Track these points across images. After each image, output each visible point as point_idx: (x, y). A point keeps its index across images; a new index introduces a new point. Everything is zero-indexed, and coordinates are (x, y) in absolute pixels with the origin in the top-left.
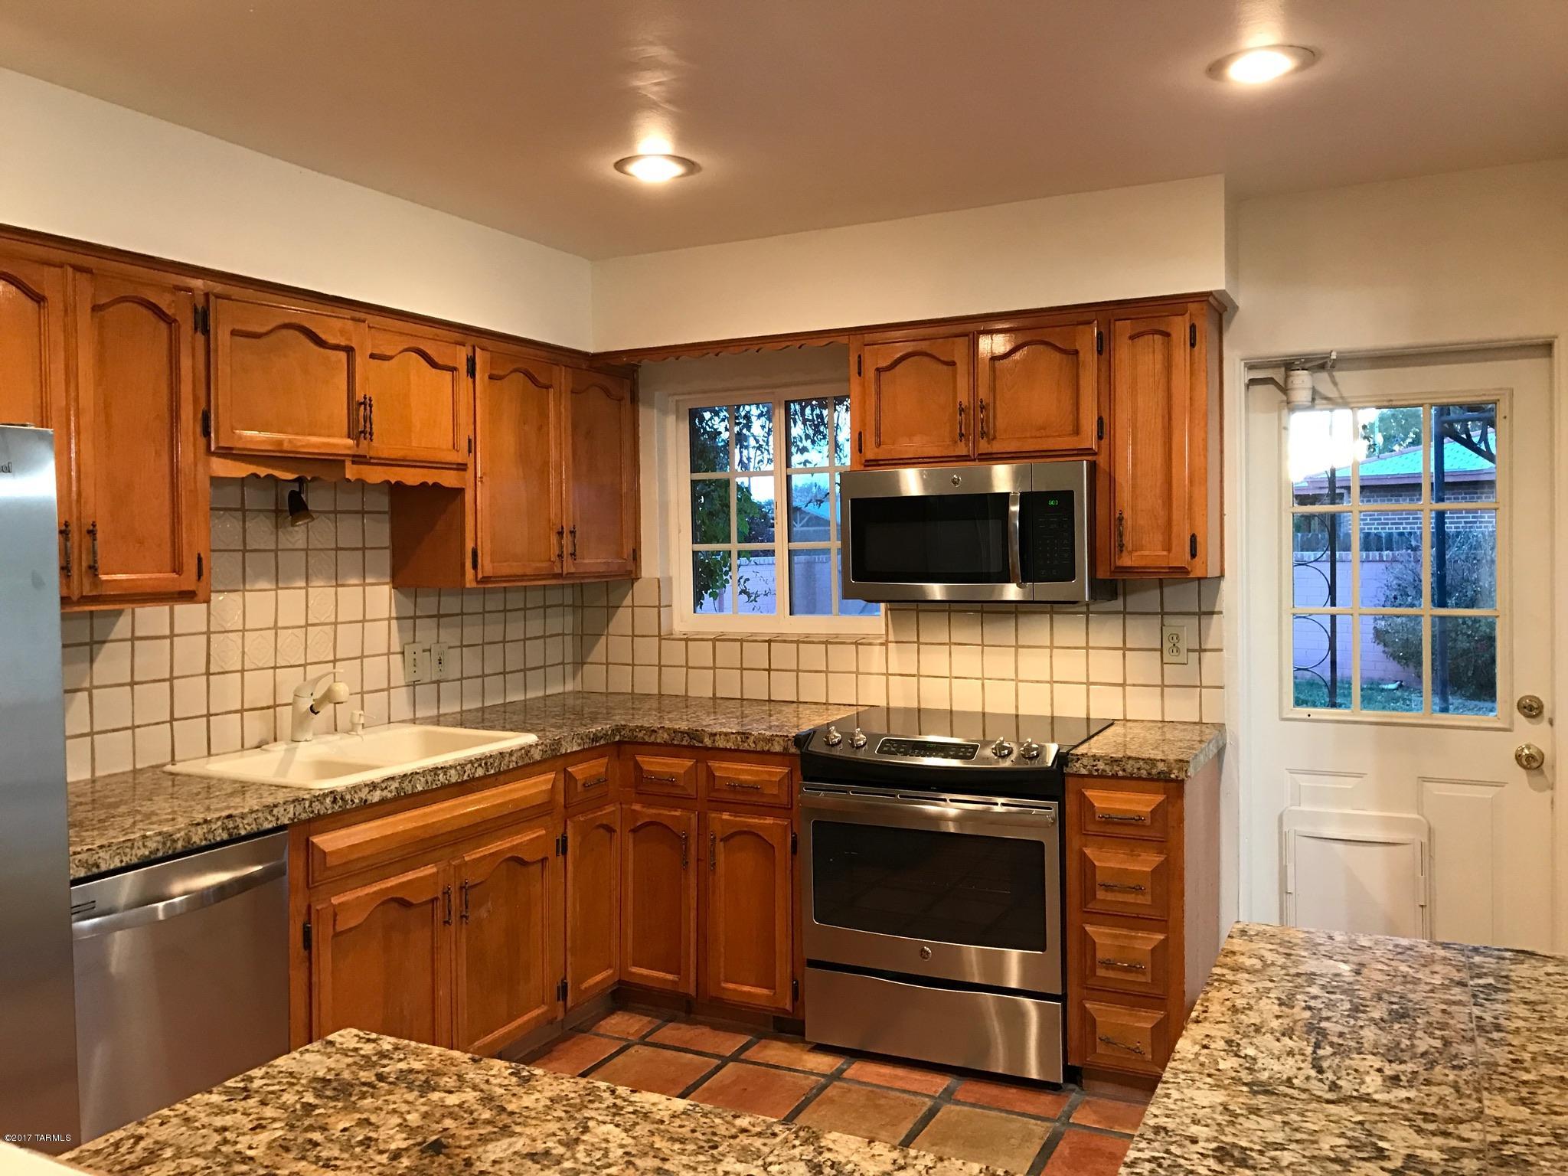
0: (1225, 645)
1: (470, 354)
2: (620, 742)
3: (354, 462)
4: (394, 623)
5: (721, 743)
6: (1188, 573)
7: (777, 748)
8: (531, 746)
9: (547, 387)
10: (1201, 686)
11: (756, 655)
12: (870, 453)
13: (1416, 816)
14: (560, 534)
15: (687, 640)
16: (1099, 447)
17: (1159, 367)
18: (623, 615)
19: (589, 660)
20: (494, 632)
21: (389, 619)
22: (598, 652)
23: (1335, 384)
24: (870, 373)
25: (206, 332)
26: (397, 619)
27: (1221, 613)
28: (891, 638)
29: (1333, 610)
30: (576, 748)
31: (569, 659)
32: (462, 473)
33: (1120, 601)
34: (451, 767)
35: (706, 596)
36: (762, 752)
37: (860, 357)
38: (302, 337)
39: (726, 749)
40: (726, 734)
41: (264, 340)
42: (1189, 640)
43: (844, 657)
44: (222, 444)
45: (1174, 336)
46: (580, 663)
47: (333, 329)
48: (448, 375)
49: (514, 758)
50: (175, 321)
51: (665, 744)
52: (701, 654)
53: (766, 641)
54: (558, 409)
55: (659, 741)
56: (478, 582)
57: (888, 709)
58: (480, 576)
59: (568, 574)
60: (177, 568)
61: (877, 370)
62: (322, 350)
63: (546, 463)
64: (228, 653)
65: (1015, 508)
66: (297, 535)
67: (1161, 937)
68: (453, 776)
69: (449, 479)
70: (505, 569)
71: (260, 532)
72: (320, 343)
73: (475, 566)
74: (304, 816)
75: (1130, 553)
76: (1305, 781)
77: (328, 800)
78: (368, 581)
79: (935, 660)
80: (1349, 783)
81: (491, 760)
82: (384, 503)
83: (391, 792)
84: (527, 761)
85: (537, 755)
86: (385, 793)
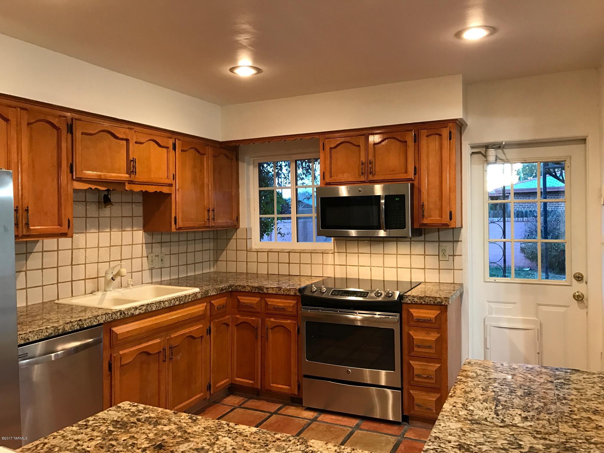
0: (463, 254)
1: (174, 142)
2: (231, 291)
3: (129, 183)
4: (144, 245)
5: (270, 291)
6: (449, 226)
7: (292, 293)
8: (197, 293)
9: (204, 155)
10: (454, 269)
11: (284, 257)
12: (328, 180)
13: (535, 319)
14: (209, 211)
15: (257, 252)
16: (415, 178)
17: (437, 147)
18: (232, 242)
19: (219, 260)
20: (183, 249)
21: (142, 244)
22: (223, 257)
23: (504, 154)
24: (327, 149)
25: (72, 133)
26: (145, 244)
27: (461, 241)
28: (336, 251)
29: (504, 240)
30: (214, 294)
31: (212, 259)
32: (171, 187)
33: (423, 236)
34: (166, 301)
35: (265, 235)
36: (286, 295)
37: (323, 143)
38: (109, 136)
39: (272, 294)
40: (272, 288)
41: (94, 136)
42: (449, 251)
43: (318, 258)
44: (78, 176)
45: (443, 136)
46: (216, 261)
47: (121, 132)
48: (165, 150)
49: (190, 297)
50: (60, 129)
51: (249, 292)
52: (263, 257)
53: (287, 252)
54: (208, 163)
55: (246, 291)
56: (177, 229)
57: (335, 278)
58: (177, 227)
59: (212, 226)
60: (60, 224)
61: (330, 148)
62: (117, 140)
63: (203, 184)
64: (80, 256)
65: (383, 201)
66: (107, 211)
67: (439, 365)
68: (167, 304)
69: (165, 190)
70: (187, 224)
71: (92, 210)
72: (116, 137)
73: (175, 223)
74: (109, 320)
75: (427, 218)
76: (493, 305)
77: (118, 314)
78: (134, 229)
79: (353, 259)
80: (510, 306)
81: (182, 298)
82: (140, 199)
83: (143, 310)
84: (195, 298)
85: (199, 296)
86: (140, 311)
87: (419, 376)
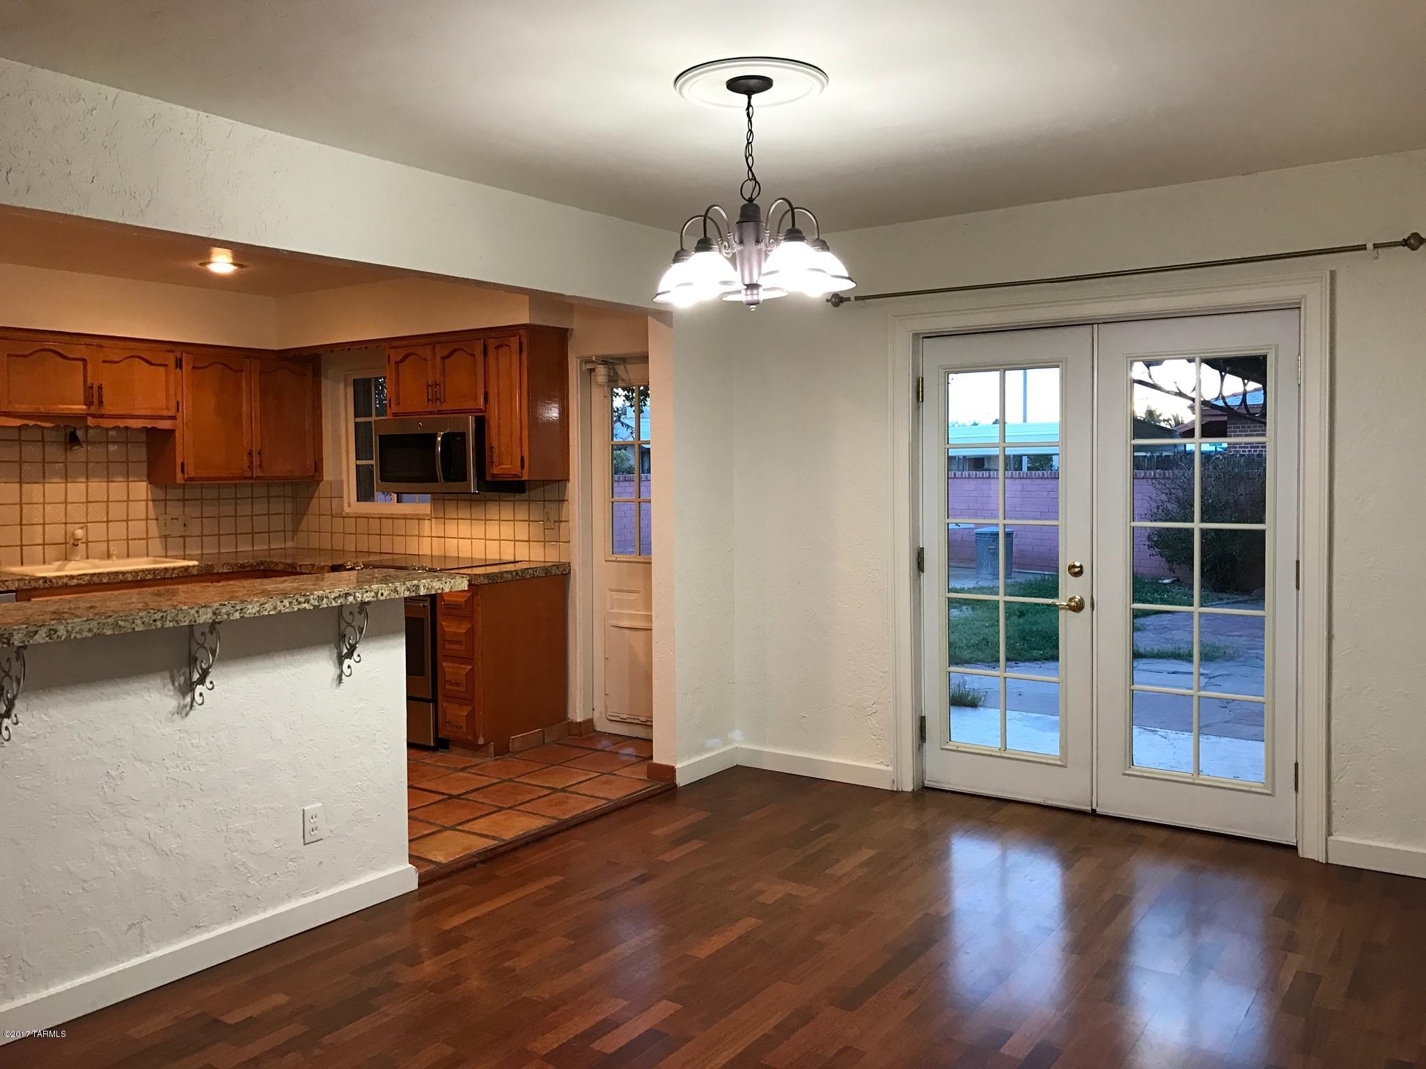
0: (569, 519)
1: (178, 357)
2: (263, 570)
4: (150, 503)
6: (521, 477)
9: (241, 371)
10: (560, 542)
12: (394, 409)
14: (250, 454)
15: (344, 517)
16: (486, 408)
18: (314, 503)
19: (300, 529)
21: (147, 500)
24: (393, 365)
26: (153, 501)
27: (567, 500)
28: (433, 516)
31: (289, 528)
32: (172, 421)
33: (527, 493)
34: (128, 572)
37: (389, 355)
38: (53, 355)
41: (29, 358)
42: (554, 516)
43: (413, 527)
44: (3, 410)
45: (513, 348)
48: (161, 369)
53: (378, 518)
54: (249, 383)
56: (186, 481)
57: (432, 556)
59: (257, 477)
61: (396, 362)
62: (66, 361)
63: (240, 414)
64: (34, 513)
65: (439, 439)
66: (80, 453)
67: (470, 667)
68: (130, 578)
69: (164, 425)
70: (204, 474)
71: (54, 452)
72: (65, 357)
73: (183, 471)
74: (26, 587)
75: (497, 466)
76: (616, 595)
77: (41, 582)
78: (130, 479)
79: (452, 528)
80: (633, 596)
83: (84, 581)
86: (80, 582)
87: (450, 682)
